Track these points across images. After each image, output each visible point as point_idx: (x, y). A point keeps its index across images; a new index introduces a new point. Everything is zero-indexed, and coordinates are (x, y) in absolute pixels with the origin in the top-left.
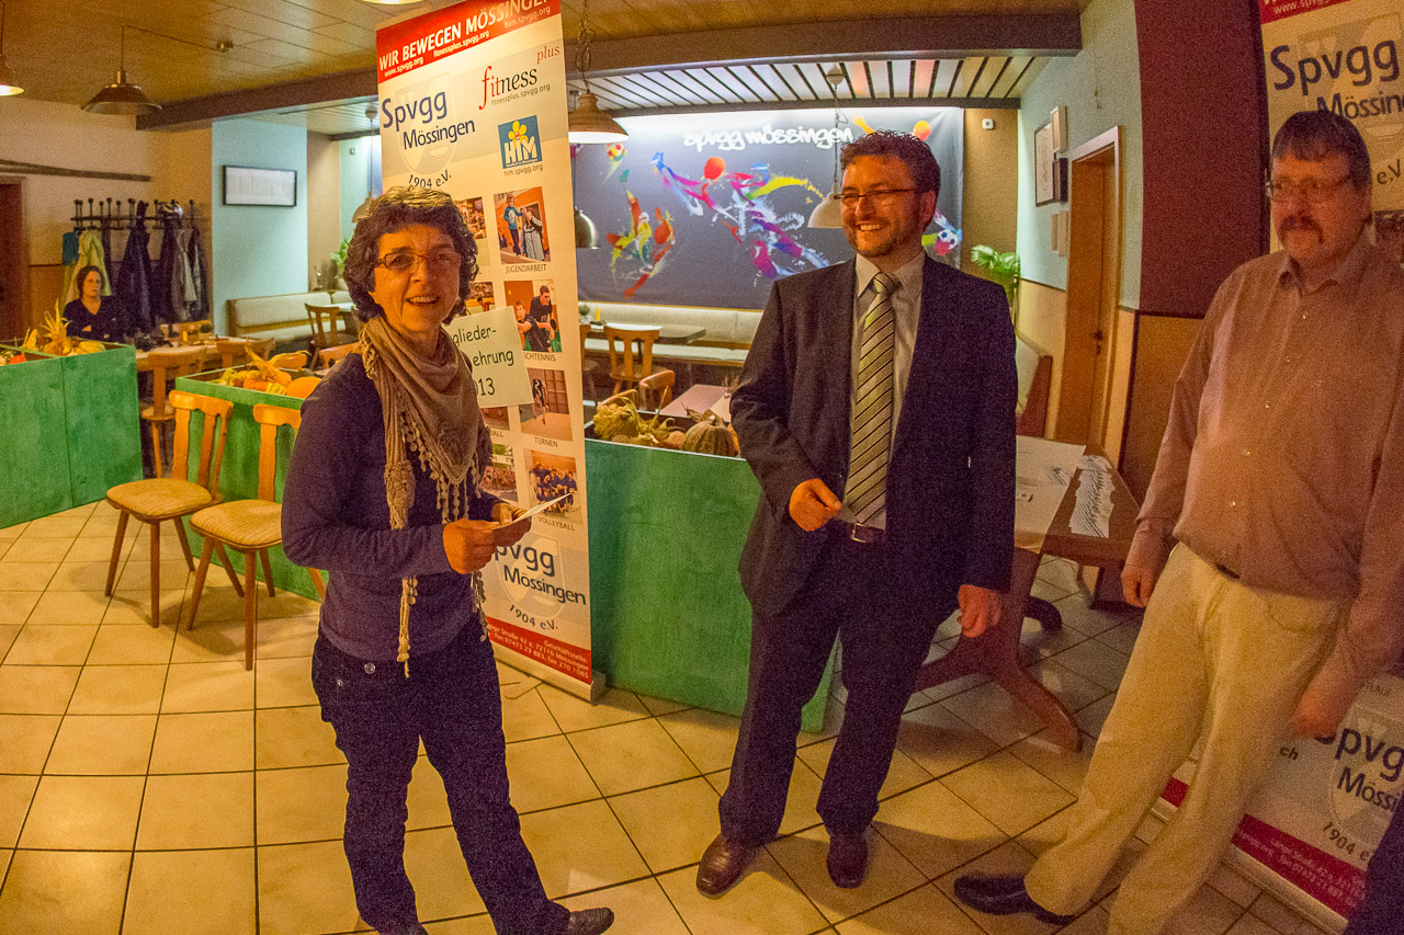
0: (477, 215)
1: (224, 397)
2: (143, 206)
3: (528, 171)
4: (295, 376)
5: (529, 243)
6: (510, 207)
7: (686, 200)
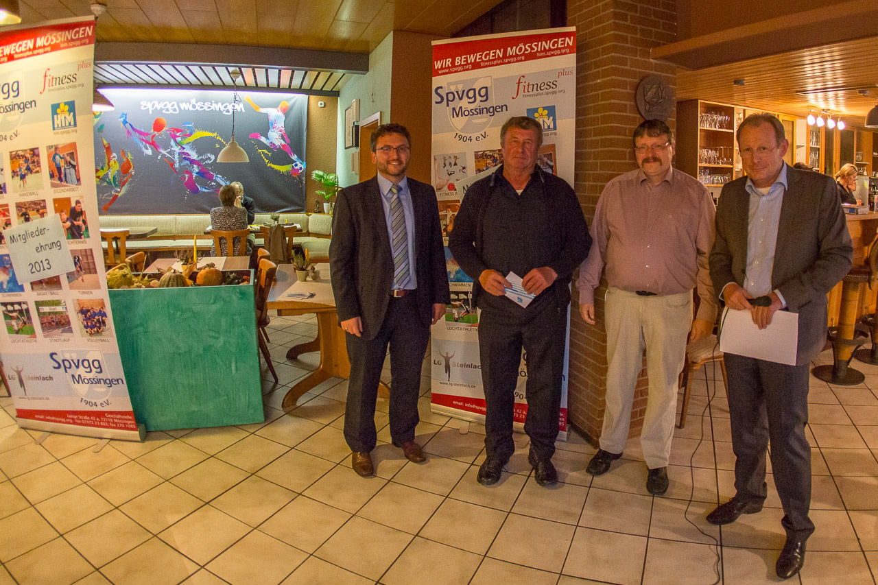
0: (36, 159)
3: (68, 132)
5: (68, 175)
6: (56, 154)
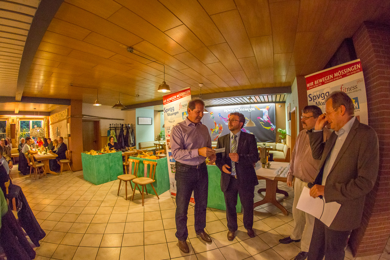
1: (138, 159)
2: (123, 125)
4: (150, 156)
7: (225, 122)
